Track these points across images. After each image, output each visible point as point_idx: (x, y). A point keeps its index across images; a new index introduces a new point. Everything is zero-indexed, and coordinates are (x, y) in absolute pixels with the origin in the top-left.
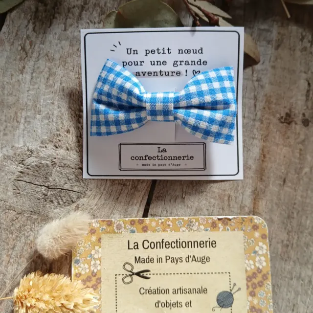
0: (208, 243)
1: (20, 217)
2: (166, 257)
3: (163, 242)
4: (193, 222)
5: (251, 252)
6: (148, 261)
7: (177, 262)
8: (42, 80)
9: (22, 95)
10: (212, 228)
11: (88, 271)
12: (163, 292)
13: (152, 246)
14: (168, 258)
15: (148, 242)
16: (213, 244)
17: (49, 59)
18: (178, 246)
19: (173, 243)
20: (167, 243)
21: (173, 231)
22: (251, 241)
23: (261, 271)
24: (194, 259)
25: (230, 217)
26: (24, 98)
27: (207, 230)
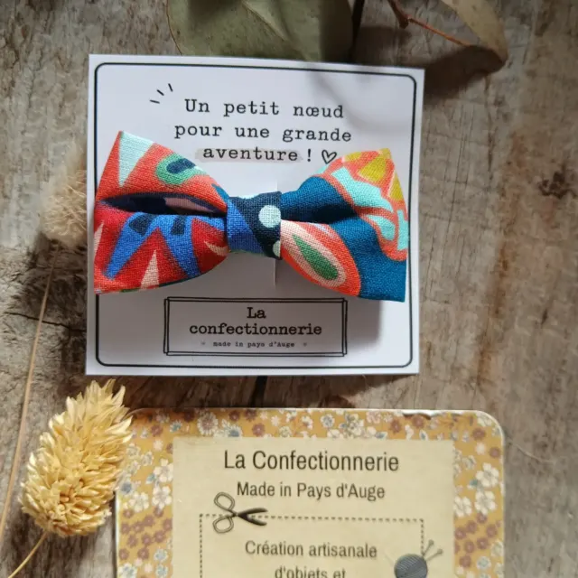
0: (382, 463)
1: (19, 386)
2: (299, 485)
3: (292, 456)
4: (353, 419)
5: (466, 482)
6: (262, 492)
7: (320, 495)
8: (51, 109)
9: (11, 142)
10: (391, 432)
11: (146, 506)
12: (291, 551)
13: (272, 463)
14: (302, 487)
15: (264, 456)
16: (393, 464)
17: (62, 65)
18: (323, 466)
19: (313, 460)
20: (302, 459)
21: (314, 437)
22: (468, 461)
23: (485, 518)
24: (354, 492)
25: (429, 412)
26: (16, 147)
27: (381, 437)
